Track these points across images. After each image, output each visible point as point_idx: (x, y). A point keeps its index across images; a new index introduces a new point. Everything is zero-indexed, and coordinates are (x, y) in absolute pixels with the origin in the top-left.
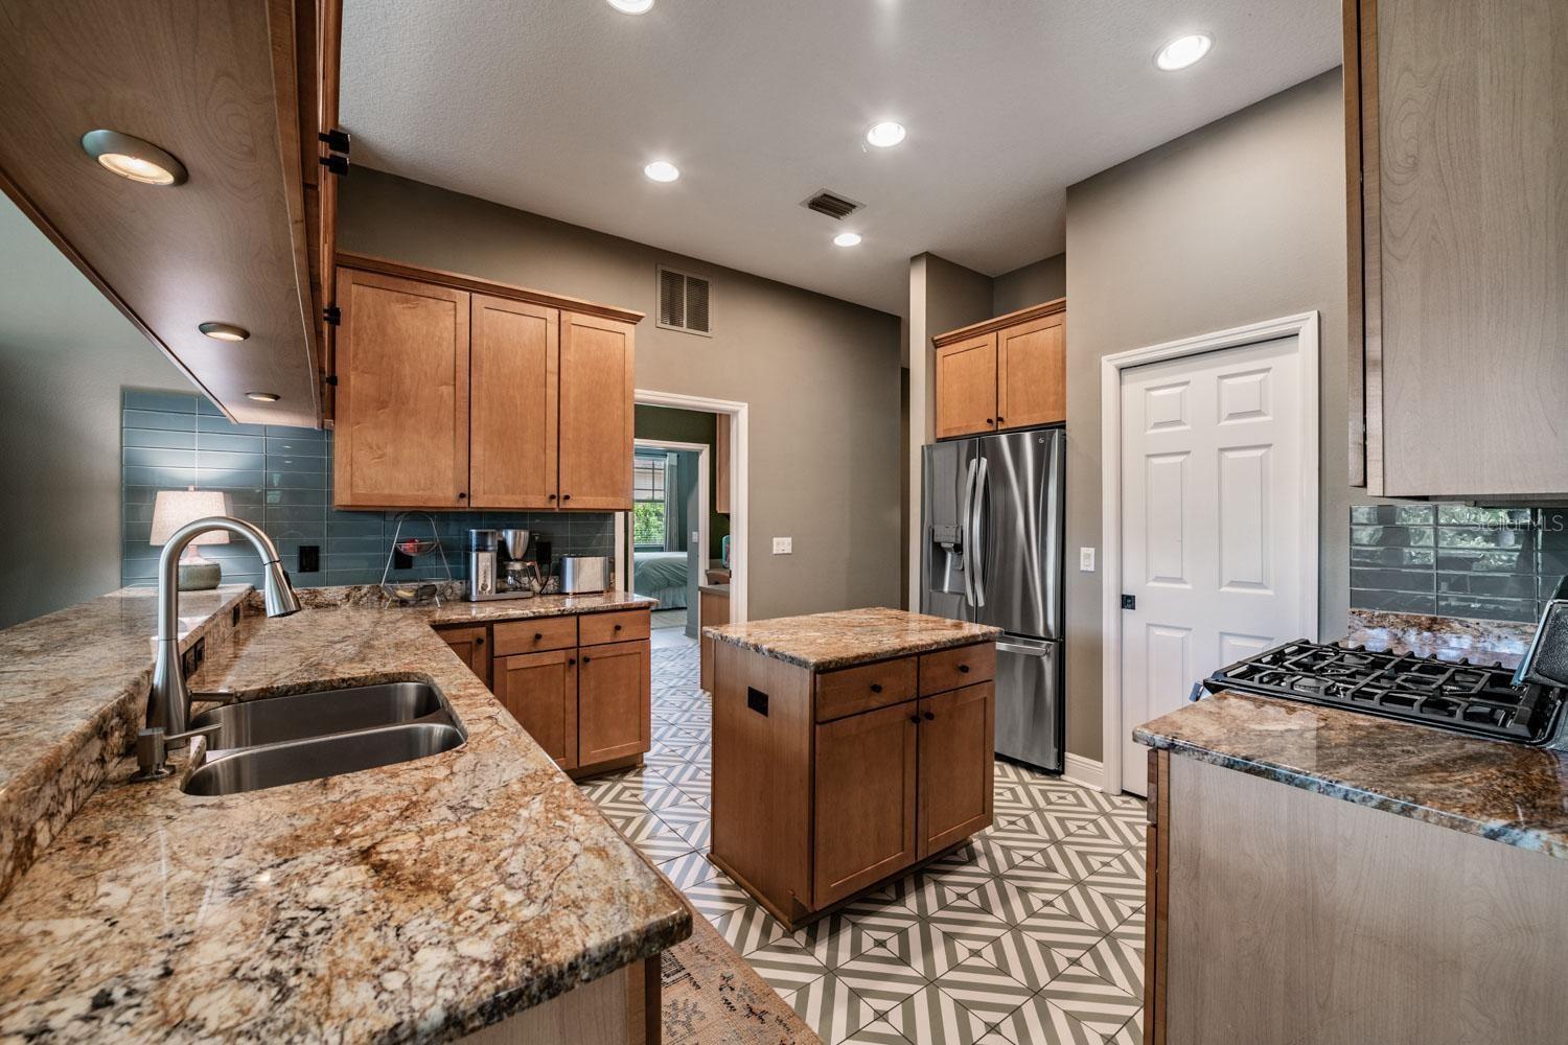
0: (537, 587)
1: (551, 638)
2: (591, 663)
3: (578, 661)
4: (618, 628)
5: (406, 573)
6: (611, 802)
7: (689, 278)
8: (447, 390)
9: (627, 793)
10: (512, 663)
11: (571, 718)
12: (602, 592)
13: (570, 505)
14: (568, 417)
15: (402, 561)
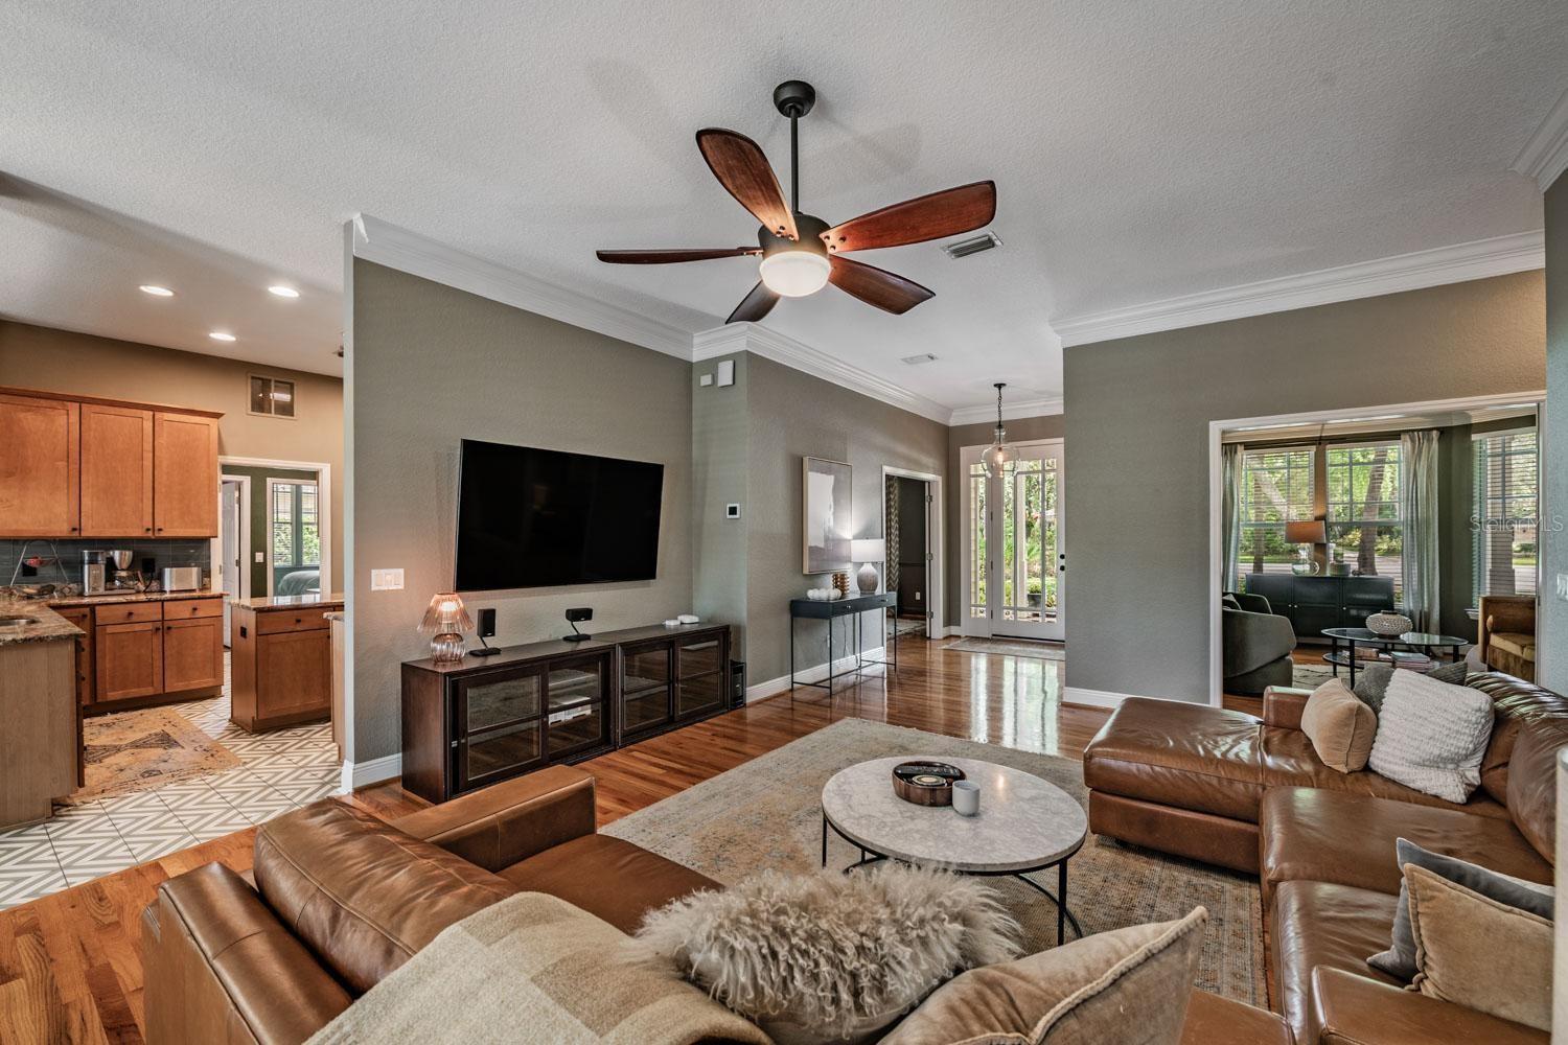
1: (138, 615)
2: (173, 630)
3: (163, 628)
4: (195, 609)
5: (32, 578)
7: (275, 382)
8: (62, 464)
10: (109, 630)
13: (163, 534)
15: (28, 571)
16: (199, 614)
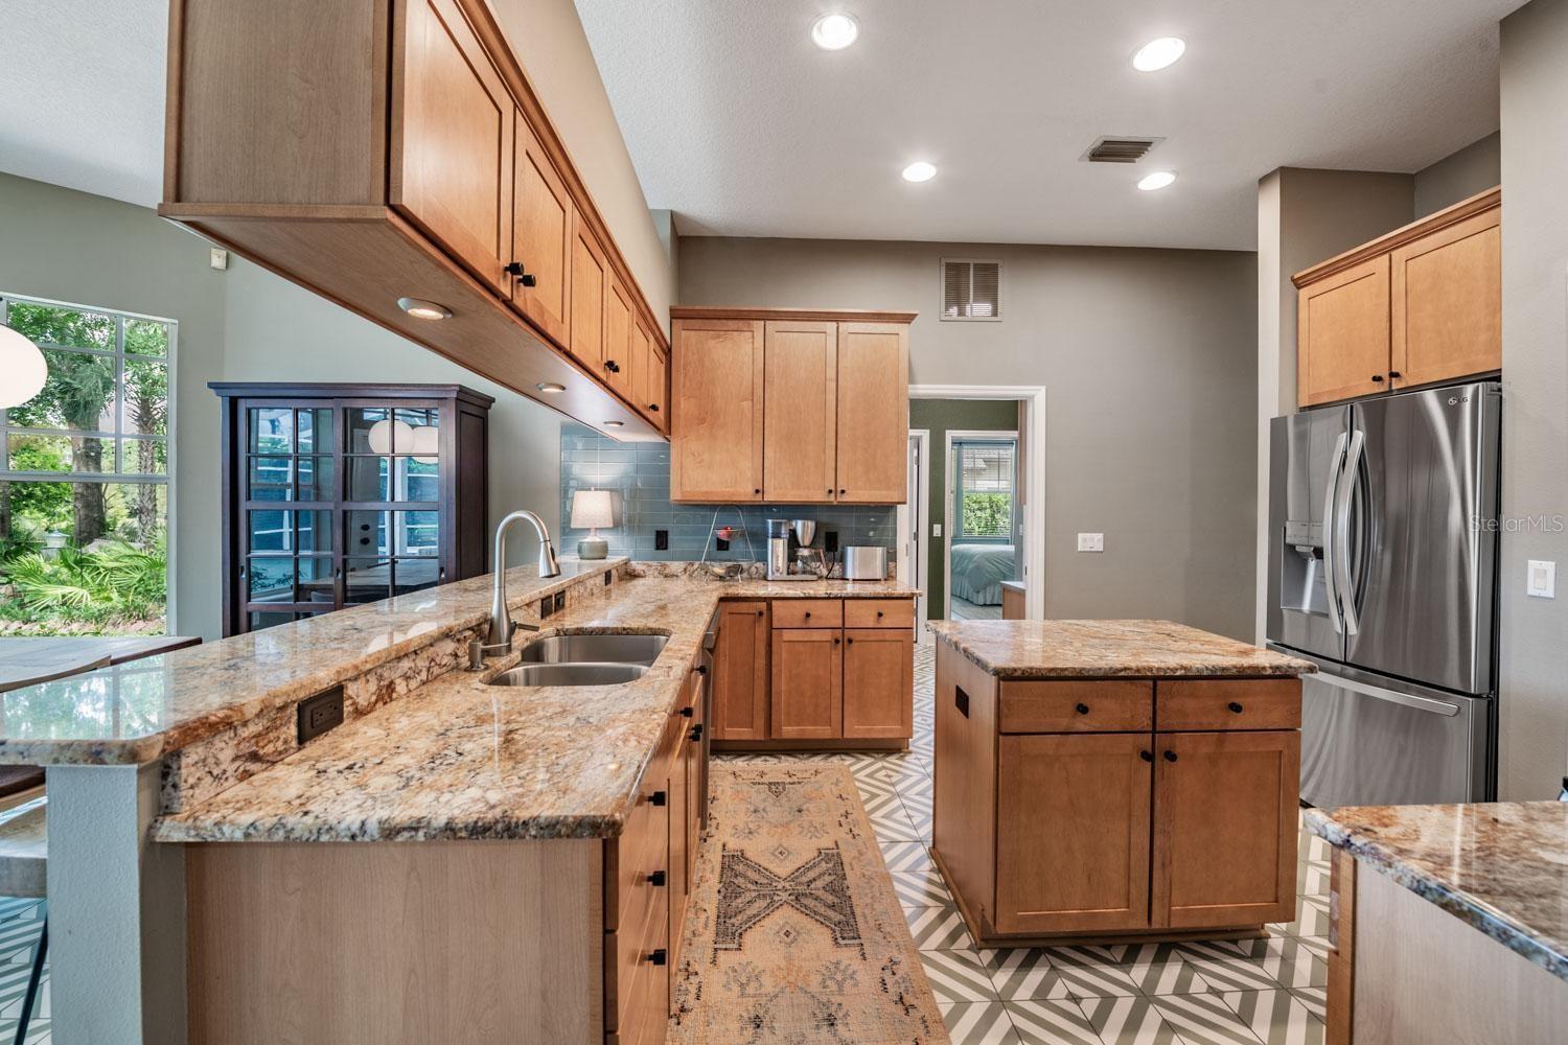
0: (825, 572)
1: (819, 618)
2: (855, 645)
3: (843, 640)
4: (880, 615)
5: (723, 554)
6: (866, 776)
7: (975, 265)
8: (747, 404)
9: (883, 772)
10: (788, 635)
11: (837, 692)
12: (880, 580)
13: (845, 498)
14: (844, 418)
15: (722, 545)
16: (886, 622)
